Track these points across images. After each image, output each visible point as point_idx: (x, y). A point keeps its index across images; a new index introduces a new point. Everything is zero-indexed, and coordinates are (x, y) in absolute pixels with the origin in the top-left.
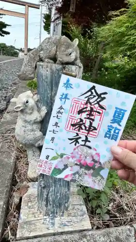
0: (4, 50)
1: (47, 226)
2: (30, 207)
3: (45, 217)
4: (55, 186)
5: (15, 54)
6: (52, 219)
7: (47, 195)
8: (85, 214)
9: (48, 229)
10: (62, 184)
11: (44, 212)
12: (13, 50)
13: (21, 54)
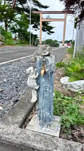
0: (50, 43)
1: (38, 129)
2: (34, 121)
3: (39, 126)
4: (43, 110)
5: (57, 45)
6: (42, 127)
7: (40, 114)
8: (58, 130)
9: (39, 130)
10: (46, 110)
11: (39, 123)
12: (56, 42)
13: (61, 45)
